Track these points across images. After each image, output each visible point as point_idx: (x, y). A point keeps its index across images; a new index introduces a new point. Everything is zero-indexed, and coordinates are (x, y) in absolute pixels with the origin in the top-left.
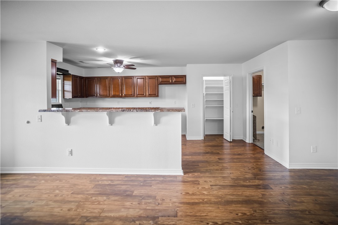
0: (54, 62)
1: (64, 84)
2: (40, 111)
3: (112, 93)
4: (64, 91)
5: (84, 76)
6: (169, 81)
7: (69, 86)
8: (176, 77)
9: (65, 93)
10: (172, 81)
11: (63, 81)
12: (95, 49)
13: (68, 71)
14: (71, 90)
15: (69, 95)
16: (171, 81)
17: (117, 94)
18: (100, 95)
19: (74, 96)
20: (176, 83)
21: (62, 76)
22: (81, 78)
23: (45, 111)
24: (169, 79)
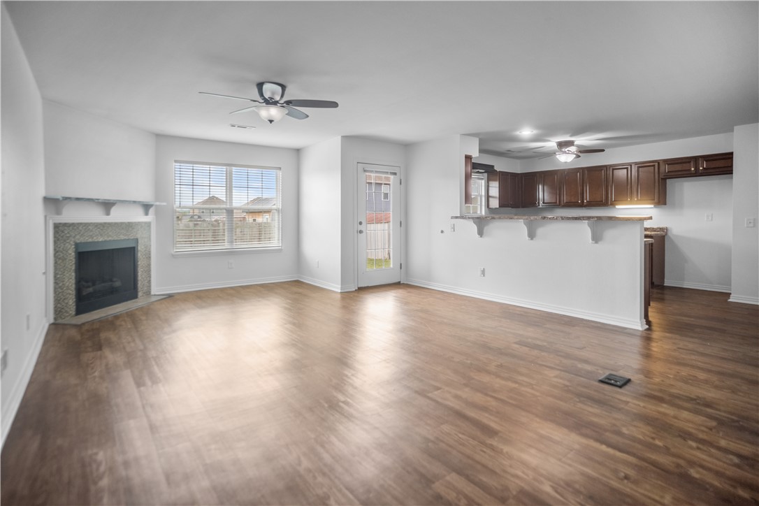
0: (468, 158)
1: (488, 186)
2: (452, 218)
3: (565, 199)
4: (488, 197)
5: (519, 172)
6: (690, 170)
7: (495, 190)
8: (707, 158)
9: (490, 199)
10: (697, 169)
11: (488, 183)
12: (518, 133)
13: (493, 166)
14: (497, 195)
15: (495, 203)
16: (693, 169)
17: (573, 200)
18: (543, 203)
19: (502, 205)
20: (708, 173)
21: (486, 175)
22: (514, 175)
23: (457, 217)
24: (688, 164)
